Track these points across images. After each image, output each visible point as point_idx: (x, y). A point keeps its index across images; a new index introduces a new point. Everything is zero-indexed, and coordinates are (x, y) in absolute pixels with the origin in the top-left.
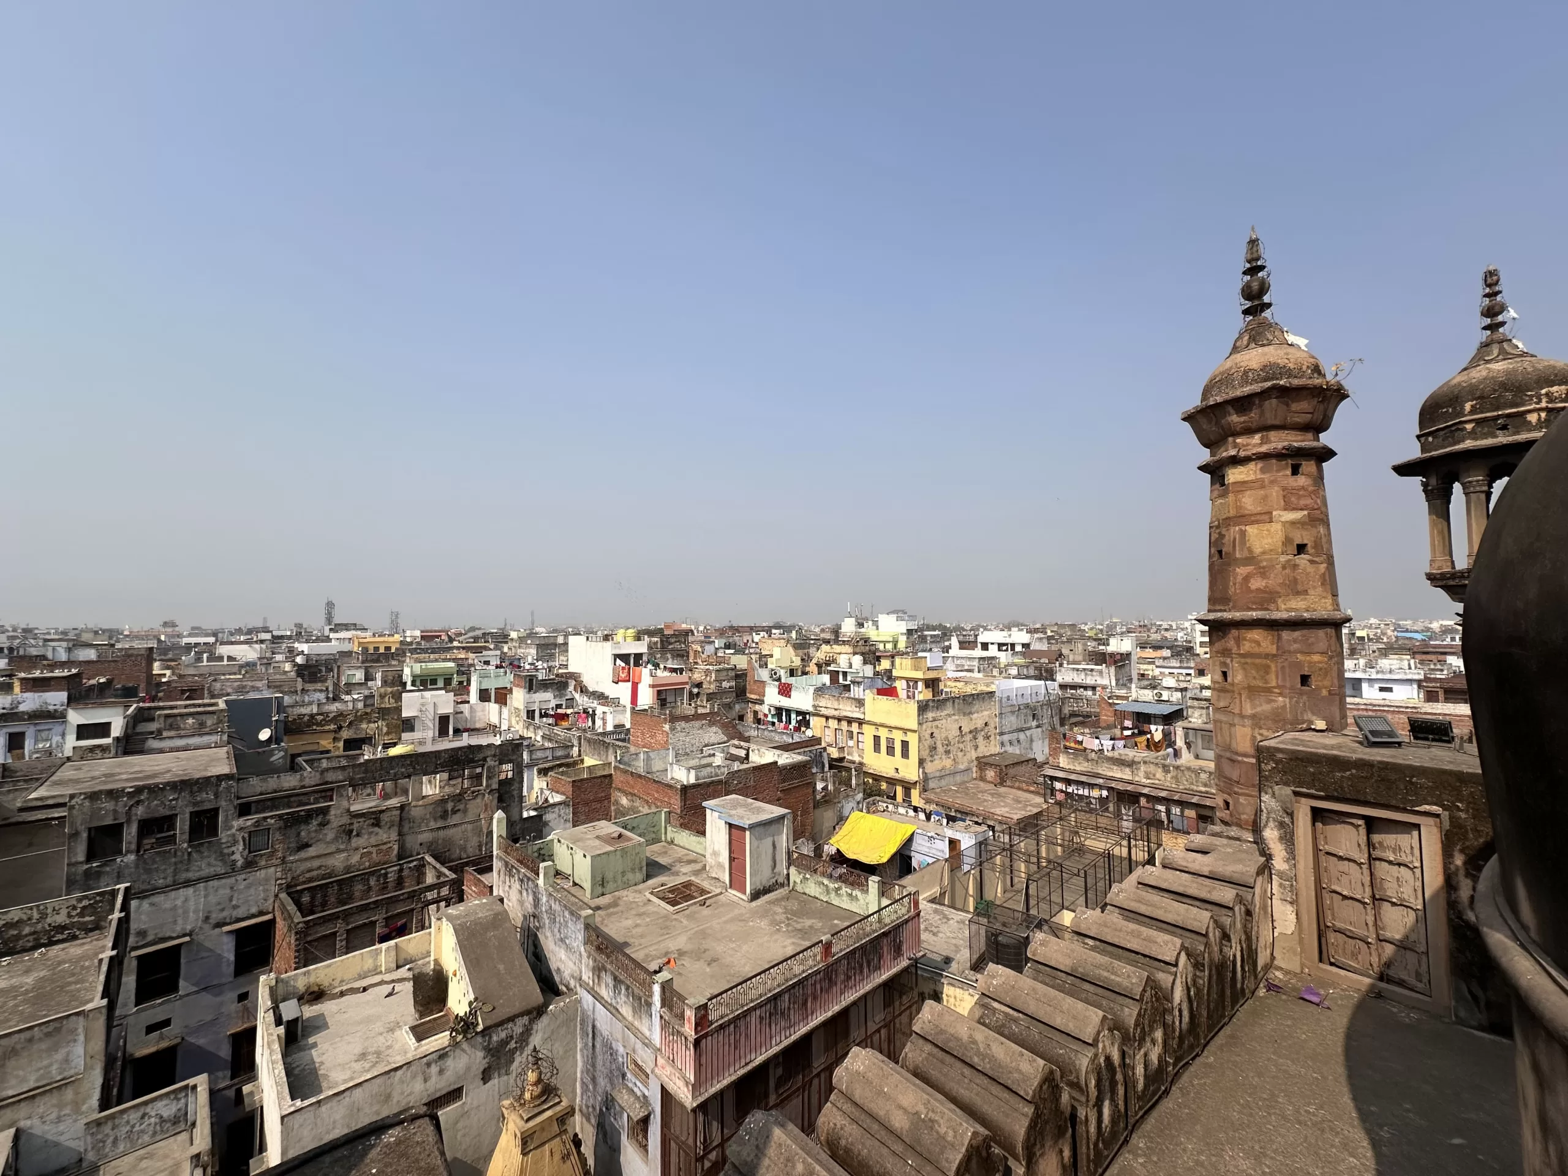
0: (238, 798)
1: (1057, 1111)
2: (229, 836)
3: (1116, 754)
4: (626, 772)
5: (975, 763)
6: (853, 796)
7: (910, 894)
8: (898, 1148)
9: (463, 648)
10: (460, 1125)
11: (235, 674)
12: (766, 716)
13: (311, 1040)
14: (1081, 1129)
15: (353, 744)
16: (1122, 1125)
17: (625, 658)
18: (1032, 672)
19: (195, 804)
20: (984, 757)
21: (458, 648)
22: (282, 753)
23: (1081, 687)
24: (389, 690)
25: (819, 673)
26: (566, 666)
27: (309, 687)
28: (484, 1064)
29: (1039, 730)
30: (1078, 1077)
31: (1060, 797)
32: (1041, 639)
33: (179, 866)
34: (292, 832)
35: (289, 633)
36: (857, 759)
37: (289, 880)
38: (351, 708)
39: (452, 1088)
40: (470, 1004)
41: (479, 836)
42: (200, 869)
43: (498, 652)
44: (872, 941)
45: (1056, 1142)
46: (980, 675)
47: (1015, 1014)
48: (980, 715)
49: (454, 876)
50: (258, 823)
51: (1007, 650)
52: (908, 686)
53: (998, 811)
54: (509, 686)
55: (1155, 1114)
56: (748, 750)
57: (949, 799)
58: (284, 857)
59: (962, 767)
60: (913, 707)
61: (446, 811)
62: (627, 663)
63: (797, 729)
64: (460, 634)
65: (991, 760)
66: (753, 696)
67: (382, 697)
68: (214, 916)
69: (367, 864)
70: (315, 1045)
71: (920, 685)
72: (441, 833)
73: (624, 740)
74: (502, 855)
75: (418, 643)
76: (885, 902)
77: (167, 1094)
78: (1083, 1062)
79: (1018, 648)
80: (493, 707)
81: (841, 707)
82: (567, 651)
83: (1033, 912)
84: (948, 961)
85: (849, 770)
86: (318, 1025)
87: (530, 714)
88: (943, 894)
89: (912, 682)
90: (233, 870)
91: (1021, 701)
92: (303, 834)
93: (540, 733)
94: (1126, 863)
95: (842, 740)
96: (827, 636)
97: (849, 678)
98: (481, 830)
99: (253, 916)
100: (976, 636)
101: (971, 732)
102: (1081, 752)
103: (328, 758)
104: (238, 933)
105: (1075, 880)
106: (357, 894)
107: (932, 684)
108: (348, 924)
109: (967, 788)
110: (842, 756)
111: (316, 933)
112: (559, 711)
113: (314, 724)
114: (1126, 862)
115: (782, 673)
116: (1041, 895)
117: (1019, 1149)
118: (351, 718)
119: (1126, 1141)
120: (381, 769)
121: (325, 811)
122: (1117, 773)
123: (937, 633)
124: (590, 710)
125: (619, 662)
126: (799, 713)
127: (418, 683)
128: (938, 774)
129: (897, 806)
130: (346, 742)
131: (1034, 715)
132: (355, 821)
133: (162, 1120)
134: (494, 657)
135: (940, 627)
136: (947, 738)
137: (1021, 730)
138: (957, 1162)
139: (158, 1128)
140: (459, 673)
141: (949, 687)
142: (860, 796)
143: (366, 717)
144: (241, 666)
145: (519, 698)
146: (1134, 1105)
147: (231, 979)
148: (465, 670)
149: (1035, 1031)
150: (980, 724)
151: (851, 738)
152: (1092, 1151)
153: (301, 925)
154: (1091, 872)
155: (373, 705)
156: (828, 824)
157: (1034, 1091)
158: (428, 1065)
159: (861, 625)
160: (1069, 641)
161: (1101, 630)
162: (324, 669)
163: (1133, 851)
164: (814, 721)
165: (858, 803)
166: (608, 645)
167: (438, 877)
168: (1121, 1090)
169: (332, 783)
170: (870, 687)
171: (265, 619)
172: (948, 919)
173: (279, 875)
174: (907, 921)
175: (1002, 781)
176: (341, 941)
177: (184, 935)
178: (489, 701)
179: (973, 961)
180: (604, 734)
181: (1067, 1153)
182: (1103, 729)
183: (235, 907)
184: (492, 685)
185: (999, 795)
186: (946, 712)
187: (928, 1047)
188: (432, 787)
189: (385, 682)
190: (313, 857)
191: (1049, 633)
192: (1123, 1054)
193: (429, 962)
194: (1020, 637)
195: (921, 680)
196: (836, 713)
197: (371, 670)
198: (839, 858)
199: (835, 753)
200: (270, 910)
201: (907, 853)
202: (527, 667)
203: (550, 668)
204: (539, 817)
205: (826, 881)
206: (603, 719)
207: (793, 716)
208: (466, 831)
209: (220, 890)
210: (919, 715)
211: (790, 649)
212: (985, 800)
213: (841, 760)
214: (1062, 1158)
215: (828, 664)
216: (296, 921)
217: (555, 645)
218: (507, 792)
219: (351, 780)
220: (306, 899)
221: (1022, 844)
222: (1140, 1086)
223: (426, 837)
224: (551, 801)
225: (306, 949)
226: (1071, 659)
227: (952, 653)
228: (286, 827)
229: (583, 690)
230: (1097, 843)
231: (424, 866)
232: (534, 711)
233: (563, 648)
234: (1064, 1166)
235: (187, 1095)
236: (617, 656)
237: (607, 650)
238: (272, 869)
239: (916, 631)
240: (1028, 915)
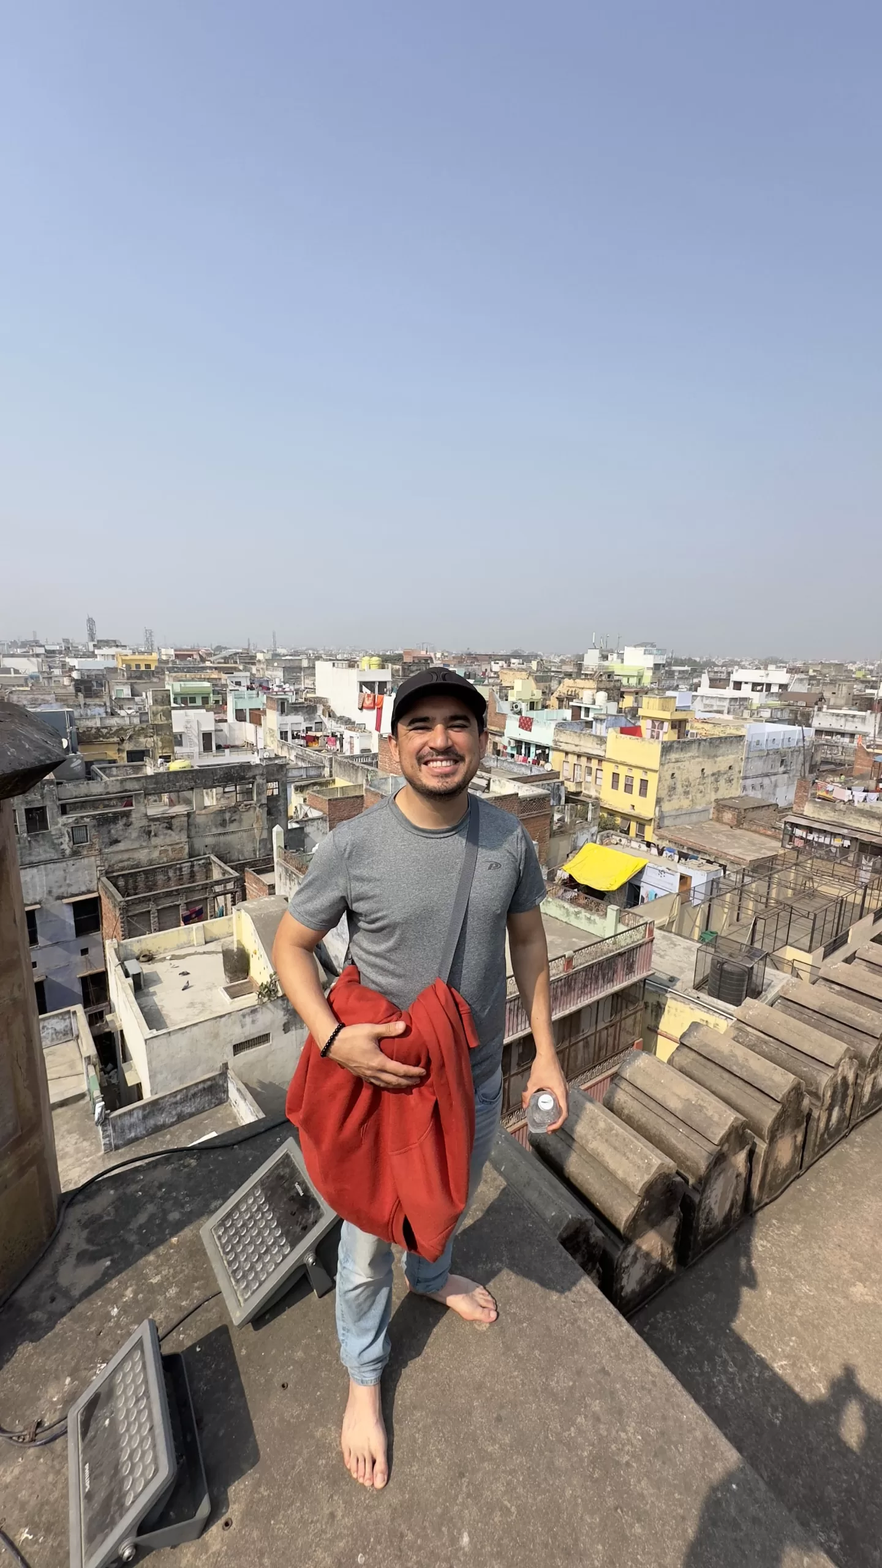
0: (60, 800)
1: (798, 1110)
2: (56, 829)
3: (866, 806)
4: (377, 794)
5: (714, 805)
6: (588, 829)
7: (646, 923)
8: (672, 1120)
9: (216, 668)
10: (269, 1059)
11: (22, 686)
12: (505, 747)
13: (151, 989)
14: (813, 1124)
15: (137, 756)
16: (845, 1124)
17: (370, 685)
18: (786, 715)
19: (27, 803)
20: (722, 800)
21: (211, 668)
22: (79, 761)
23: (838, 733)
24: (160, 708)
25: (559, 708)
26: (314, 690)
27: (89, 701)
28: (284, 1019)
29: (786, 776)
30: (817, 1089)
31: (799, 843)
32: (801, 680)
33: (24, 851)
34: (104, 829)
35: (58, 648)
36: (593, 794)
37: (107, 867)
38: (128, 722)
39: (261, 1034)
40: (271, 976)
41: (253, 842)
42: (39, 855)
43: (248, 674)
44: (608, 959)
45: (793, 1130)
46: (730, 717)
47: (767, 1038)
48: (725, 758)
49: (237, 874)
50: (77, 821)
51: (761, 691)
52: (654, 726)
53: (731, 852)
54: (261, 707)
55: (873, 1119)
56: (489, 781)
57: (682, 837)
58: (101, 850)
59: (699, 808)
60: (657, 748)
61: (224, 820)
62: (373, 691)
63: (536, 762)
64: (210, 655)
65: (729, 803)
66: (493, 728)
67: (155, 714)
68: (54, 890)
69: (165, 859)
70: (154, 993)
71: (666, 725)
72: (222, 838)
73: (370, 764)
74: (282, 861)
75: (174, 662)
76: (622, 928)
77: (57, 1015)
78: (824, 1079)
79: (775, 689)
80: (248, 727)
81: (582, 743)
82: (314, 675)
83: (757, 945)
84: (672, 980)
85: (585, 804)
86: (154, 980)
87: (284, 735)
88: (671, 923)
89: (657, 722)
90: (63, 857)
91: (771, 746)
92: (113, 831)
93: (294, 753)
94: (857, 911)
95: (580, 774)
96: (569, 669)
97: (592, 715)
98: (254, 838)
99: (83, 893)
100: (729, 674)
101: (713, 775)
102: (828, 801)
103: (117, 767)
104: (75, 905)
105: (803, 920)
106: (160, 882)
107: (679, 725)
108: (158, 905)
109: (702, 828)
110: (579, 790)
111: (135, 910)
112: (310, 733)
113: (100, 736)
114: (859, 909)
115: (524, 707)
116: (768, 931)
117: (766, 1132)
118: (130, 733)
119: (845, 1136)
120: (169, 781)
121: (127, 814)
122: (865, 824)
123: (686, 668)
124: (338, 734)
125: (365, 689)
126: (538, 747)
127: (179, 701)
128: (674, 813)
129: (630, 840)
130: (129, 753)
131: (782, 761)
132: (152, 823)
133: (57, 1032)
134: (244, 677)
135: (689, 662)
136: (687, 780)
137: (767, 775)
138: (721, 1135)
139: (54, 1036)
140: (214, 692)
141: (694, 729)
142: (595, 829)
143: (142, 732)
144: (26, 679)
145: (272, 719)
146: (858, 1112)
147: (74, 938)
148: (220, 691)
149: (784, 1052)
150: (724, 767)
151: (590, 774)
152: (818, 1140)
153: (122, 904)
154: (821, 916)
155: (148, 721)
156: (563, 852)
157: (783, 1096)
158: (244, 1016)
159: (605, 658)
160: (833, 682)
161: (871, 671)
162: (95, 684)
163: (868, 898)
164: (552, 755)
165: (593, 835)
166: (353, 672)
167: (224, 874)
168: (850, 1101)
169: (130, 791)
170: (613, 726)
171: (35, 633)
172: (675, 945)
173: (98, 863)
174: (641, 946)
175: (739, 823)
176: (154, 917)
177: (36, 903)
178: (245, 720)
179: (697, 982)
180: (353, 757)
181: (800, 1138)
182: (857, 778)
183: (69, 885)
184: (246, 705)
185: (734, 837)
186: (689, 754)
187: (693, 1055)
188: (211, 799)
189: (155, 701)
190: (123, 851)
191: (811, 673)
192: (857, 1076)
193: (233, 942)
194: (778, 676)
195: (667, 720)
196: (577, 750)
197: (136, 686)
198: (571, 883)
199: (572, 788)
200: (95, 889)
201: (636, 883)
202: (276, 689)
203: (297, 692)
204: (302, 829)
205: (567, 905)
206: (351, 743)
207: (533, 749)
208: (242, 837)
209: (57, 871)
210: (662, 756)
211: (532, 682)
212: (720, 841)
213: (578, 794)
214: (795, 1141)
215: (570, 698)
216: (119, 900)
217: (300, 669)
218: (274, 807)
219: (145, 789)
220: (121, 883)
221: (754, 885)
222: (865, 1100)
223: (210, 841)
224: (310, 816)
225: (129, 922)
226: (832, 703)
227: (701, 691)
228: (99, 825)
229: (331, 715)
230: (832, 890)
231: (210, 864)
232: (286, 732)
233: (308, 672)
234: (795, 1146)
235: (70, 1017)
236: (363, 684)
237: (353, 677)
238: (93, 858)
239: (664, 666)
240: (751, 948)
